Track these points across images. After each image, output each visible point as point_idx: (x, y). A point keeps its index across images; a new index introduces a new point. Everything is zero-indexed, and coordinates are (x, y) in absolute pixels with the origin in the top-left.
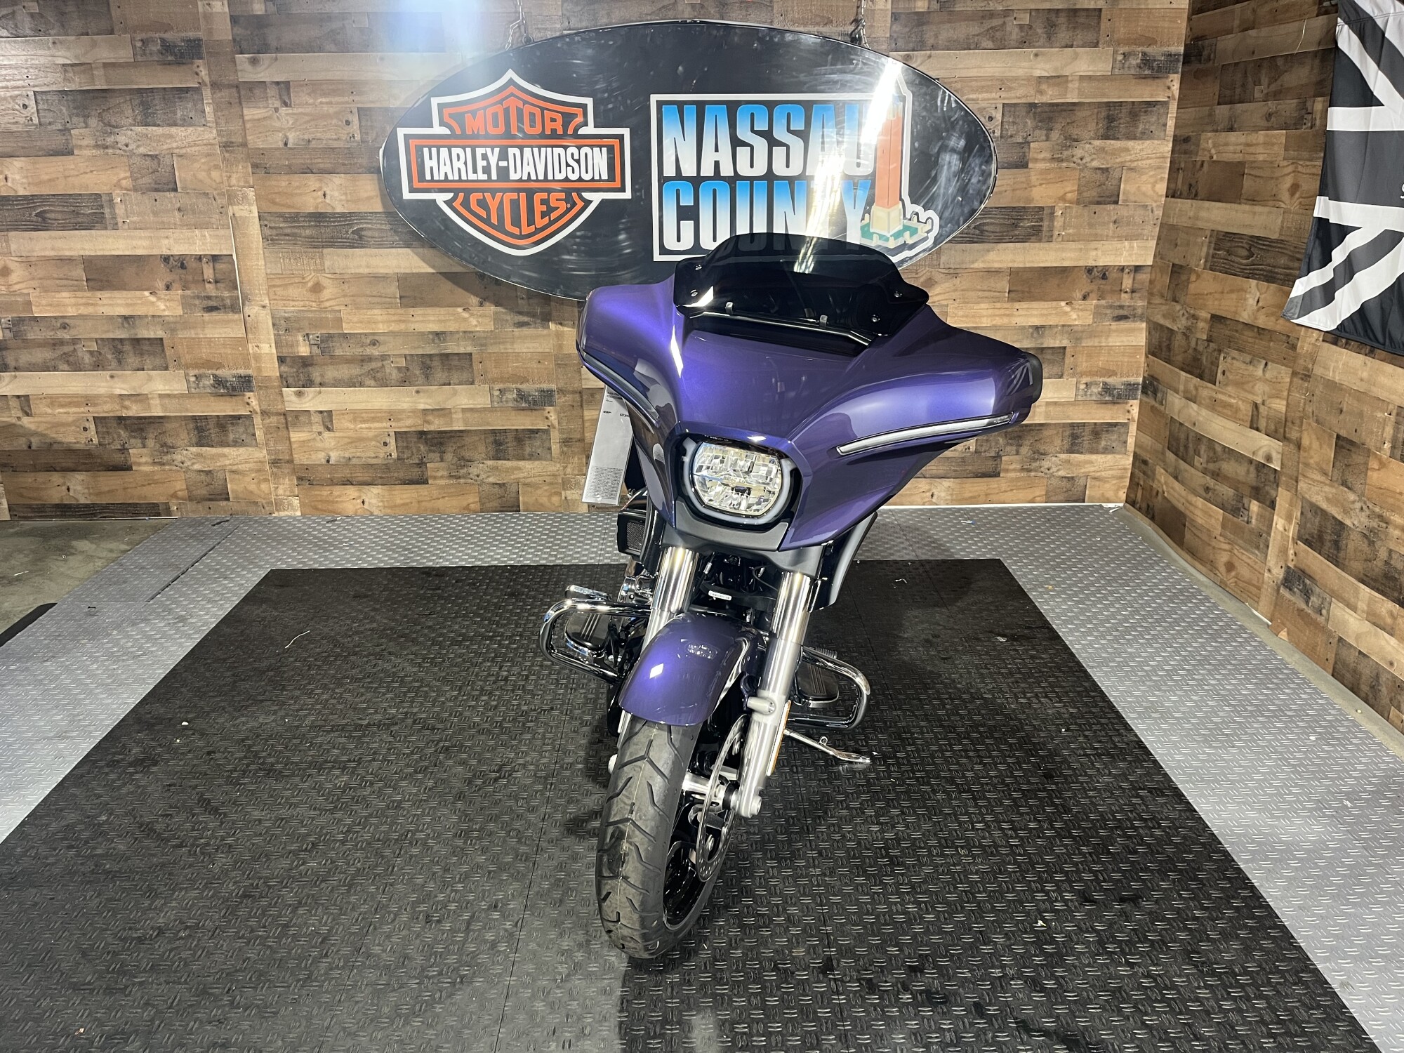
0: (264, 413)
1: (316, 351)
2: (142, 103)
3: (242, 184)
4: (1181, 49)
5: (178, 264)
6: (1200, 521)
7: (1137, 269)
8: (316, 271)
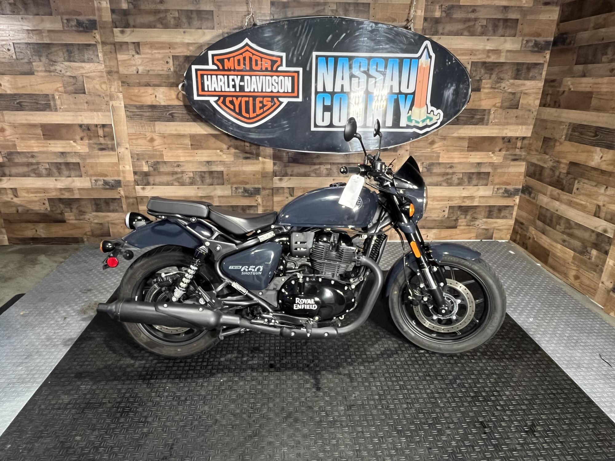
0: (127, 197)
1: (151, 169)
2: (68, 51)
3: (116, 91)
4: (552, 39)
5: (86, 128)
6: (559, 254)
7: (524, 138)
8: (152, 132)
